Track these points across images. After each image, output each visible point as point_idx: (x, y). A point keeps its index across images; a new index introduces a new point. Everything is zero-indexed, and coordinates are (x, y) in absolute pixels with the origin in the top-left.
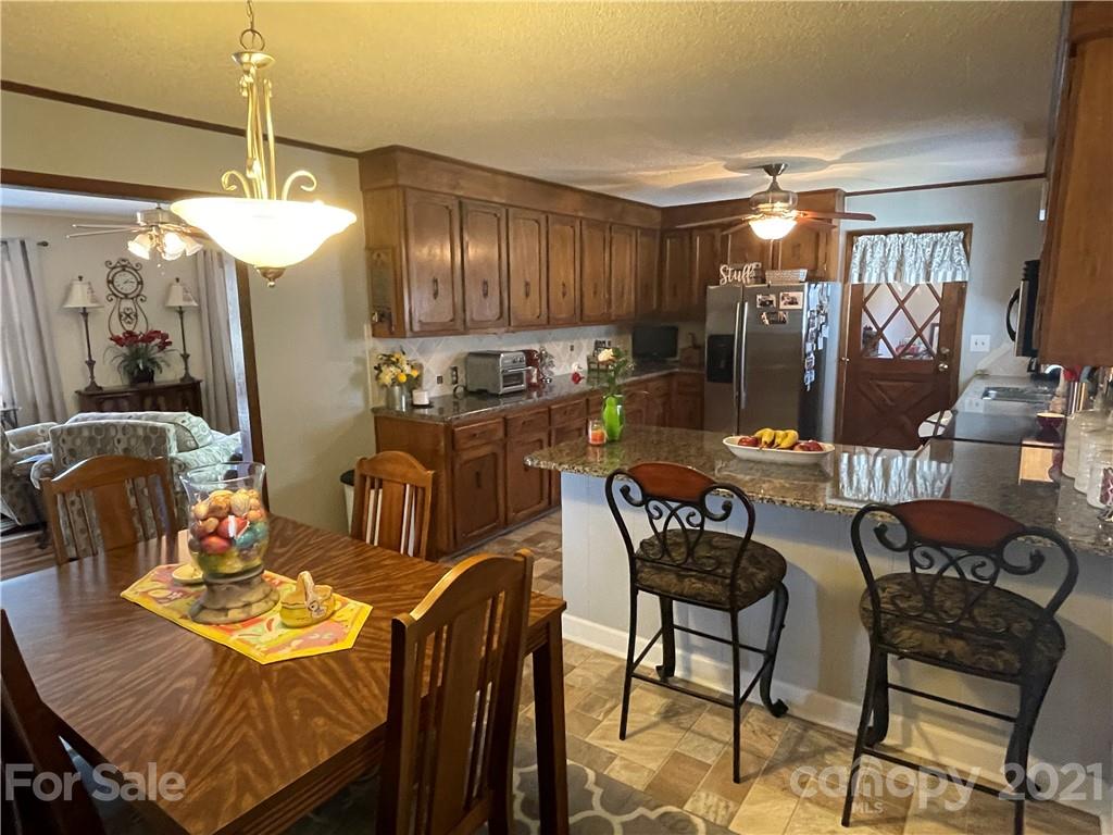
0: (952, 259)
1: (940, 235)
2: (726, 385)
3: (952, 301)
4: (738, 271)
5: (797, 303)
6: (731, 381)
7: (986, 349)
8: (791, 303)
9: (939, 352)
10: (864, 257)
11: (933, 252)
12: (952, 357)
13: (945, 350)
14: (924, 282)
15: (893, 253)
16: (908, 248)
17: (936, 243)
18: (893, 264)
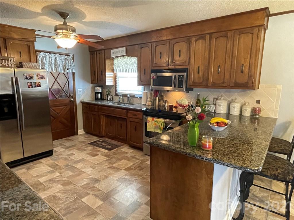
1: (67, 56)
7: (82, 93)
9: (70, 95)
10: (42, 61)
11: (65, 62)
12: (74, 97)
13: (72, 94)
14: (63, 72)
15: (53, 61)
16: (58, 59)
17: (66, 59)
18: (53, 64)
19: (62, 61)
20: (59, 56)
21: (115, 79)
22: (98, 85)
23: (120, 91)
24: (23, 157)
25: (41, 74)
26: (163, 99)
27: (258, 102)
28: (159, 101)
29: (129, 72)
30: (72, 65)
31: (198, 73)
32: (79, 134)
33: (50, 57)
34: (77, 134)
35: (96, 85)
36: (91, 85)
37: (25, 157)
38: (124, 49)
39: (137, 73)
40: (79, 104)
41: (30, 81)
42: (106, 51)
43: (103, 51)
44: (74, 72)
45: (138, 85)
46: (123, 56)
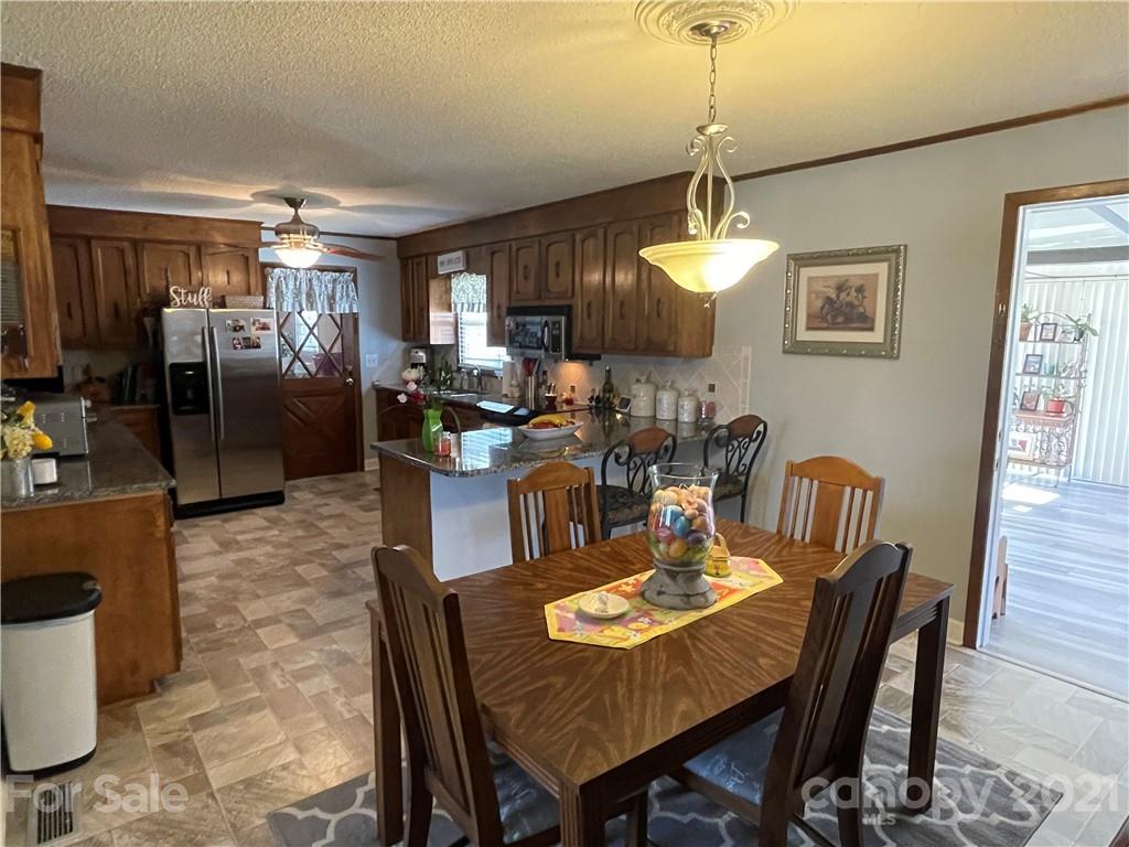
0: (348, 295)
1: (338, 274)
2: (204, 416)
3: (348, 327)
4: (193, 293)
5: (269, 329)
6: (208, 411)
7: (376, 364)
8: (263, 329)
9: (345, 369)
10: (277, 287)
11: (334, 288)
12: (355, 373)
13: (350, 368)
14: (327, 312)
15: (304, 285)
16: (315, 282)
17: (335, 280)
18: (304, 296)
19: (326, 286)
20: (319, 273)
21: (456, 327)
22: (418, 344)
23: (467, 362)
24: (217, 497)
25: (262, 320)
26: (545, 382)
27: (712, 388)
28: (538, 386)
29: (479, 311)
30: (352, 294)
31: (589, 316)
32: (366, 469)
33: (296, 279)
34: (362, 469)
35: (414, 344)
36: (403, 345)
37: (224, 497)
38: (459, 254)
39: (486, 314)
40: (369, 392)
41: (237, 335)
42: (429, 257)
43: (424, 259)
44: (355, 311)
45: (489, 345)
46: (461, 272)
